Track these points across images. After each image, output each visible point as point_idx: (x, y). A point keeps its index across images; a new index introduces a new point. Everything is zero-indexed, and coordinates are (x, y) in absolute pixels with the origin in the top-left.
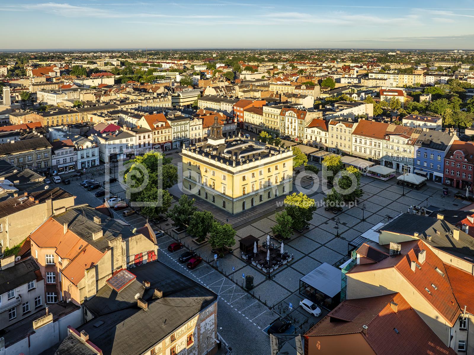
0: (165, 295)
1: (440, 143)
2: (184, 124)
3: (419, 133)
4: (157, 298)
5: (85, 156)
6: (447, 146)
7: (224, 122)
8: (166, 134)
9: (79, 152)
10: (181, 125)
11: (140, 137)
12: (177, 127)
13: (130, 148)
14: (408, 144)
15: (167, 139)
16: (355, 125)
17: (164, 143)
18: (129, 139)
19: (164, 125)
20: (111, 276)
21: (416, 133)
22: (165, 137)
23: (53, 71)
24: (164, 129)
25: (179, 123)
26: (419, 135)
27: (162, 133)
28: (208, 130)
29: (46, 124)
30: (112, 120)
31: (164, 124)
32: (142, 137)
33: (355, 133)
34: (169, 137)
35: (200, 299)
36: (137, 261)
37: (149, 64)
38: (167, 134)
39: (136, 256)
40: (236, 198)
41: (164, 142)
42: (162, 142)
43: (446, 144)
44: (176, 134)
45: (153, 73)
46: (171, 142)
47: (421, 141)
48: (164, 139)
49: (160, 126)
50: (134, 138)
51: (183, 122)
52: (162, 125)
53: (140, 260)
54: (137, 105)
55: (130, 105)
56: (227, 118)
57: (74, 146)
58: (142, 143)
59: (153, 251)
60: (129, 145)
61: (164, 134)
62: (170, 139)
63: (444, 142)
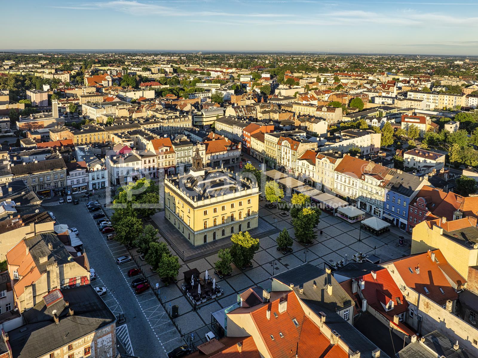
0: (76, 314)
1: (408, 188)
2: (188, 149)
3: (393, 175)
4: (70, 315)
5: (96, 178)
6: (414, 191)
7: (228, 148)
8: (169, 159)
9: (90, 174)
10: (184, 150)
11: (145, 161)
12: (181, 152)
13: (136, 172)
14: (379, 186)
15: (171, 164)
16: (339, 161)
17: (168, 168)
18: (135, 162)
19: (168, 150)
20: (47, 294)
21: (391, 174)
22: (169, 162)
23: (105, 80)
24: (168, 153)
25: (183, 148)
26: (393, 176)
27: (166, 158)
28: (211, 156)
29: (76, 142)
30: (128, 141)
31: (168, 148)
32: (147, 162)
33: (337, 170)
34: (173, 162)
35: (100, 320)
36: (71, 284)
37: (199, 72)
38: (171, 159)
39: (70, 279)
40: (197, 231)
41: (168, 166)
42: (166, 167)
43: (413, 190)
44: (179, 159)
45: (197, 84)
46: (175, 167)
47: (393, 183)
48: (167, 164)
49: (164, 151)
50: (140, 162)
51: (186, 148)
52: (166, 150)
53: (74, 283)
54: (159, 124)
55: (152, 125)
56: (232, 143)
57: (86, 168)
58: (147, 167)
59: (86, 277)
60: (136, 169)
61: (168, 159)
62: (174, 164)
63: (412, 187)
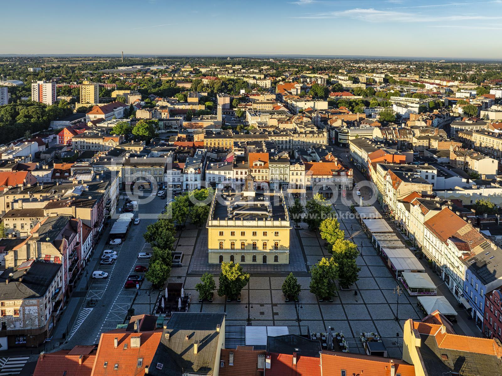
1: (492, 272)
2: (284, 168)
4: (19, 281)
5: (189, 180)
6: (496, 279)
7: (334, 173)
8: (263, 174)
9: (184, 175)
10: (279, 168)
11: (237, 172)
12: (276, 169)
14: (460, 258)
15: (264, 178)
17: (261, 182)
18: (227, 172)
19: (263, 165)
21: (482, 247)
22: (263, 177)
24: (261, 168)
25: (278, 165)
26: (483, 250)
27: (259, 171)
29: (206, 145)
31: (263, 163)
32: (239, 173)
34: (266, 177)
36: (46, 259)
37: (412, 83)
38: (265, 174)
39: (46, 255)
41: (261, 181)
42: (259, 181)
44: (273, 176)
46: (268, 183)
47: (477, 259)
48: (261, 178)
49: (258, 165)
50: (232, 172)
51: (282, 166)
52: (261, 165)
53: (48, 259)
54: (288, 138)
57: (182, 170)
58: (239, 178)
59: (59, 257)
60: (227, 178)
61: (261, 173)
62: (268, 179)
63: (497, 273)
